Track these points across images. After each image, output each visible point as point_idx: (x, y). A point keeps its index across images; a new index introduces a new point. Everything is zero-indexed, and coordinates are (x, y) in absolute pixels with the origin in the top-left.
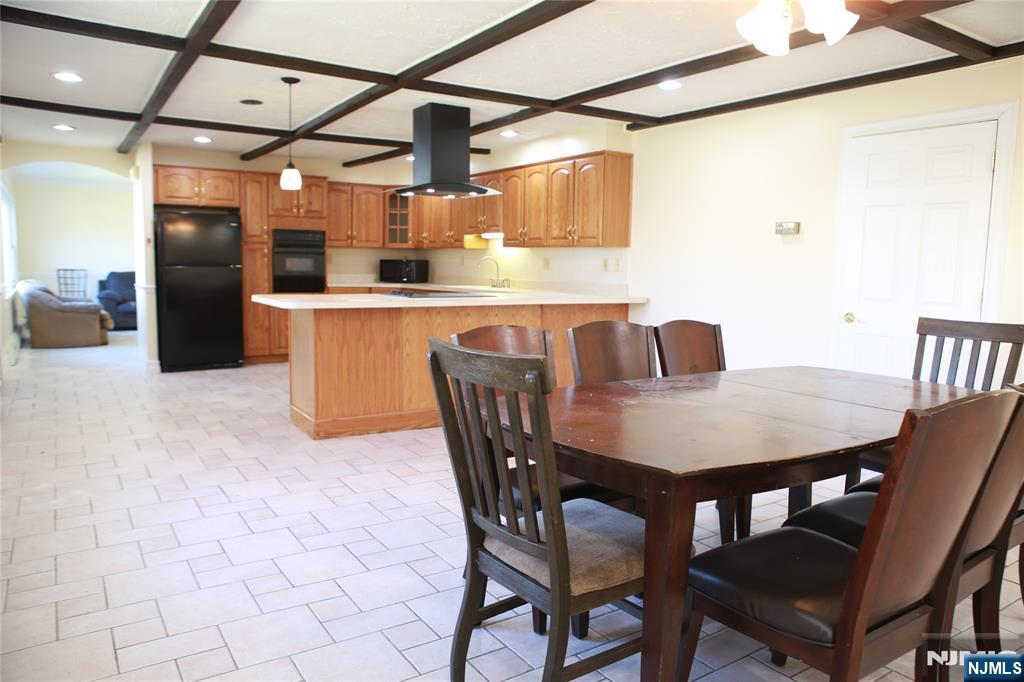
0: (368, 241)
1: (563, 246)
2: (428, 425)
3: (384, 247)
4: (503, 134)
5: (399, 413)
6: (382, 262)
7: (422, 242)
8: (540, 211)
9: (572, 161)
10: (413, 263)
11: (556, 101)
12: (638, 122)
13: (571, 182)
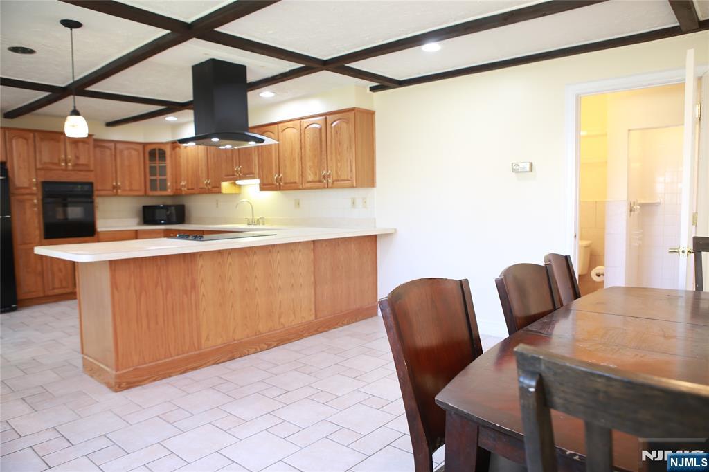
0: (131, 190)
1: (318, 188)
2: (226, 359)
3: (146, 195)
4: (261, 95)
5: (198, 352)
6: (145, 207)
7: (181, 190)
8: (294, 160)
9: (324, 117)
10: (173, 208)
11: (327, 60)
12: (383, 83)
13: (323, 135)
